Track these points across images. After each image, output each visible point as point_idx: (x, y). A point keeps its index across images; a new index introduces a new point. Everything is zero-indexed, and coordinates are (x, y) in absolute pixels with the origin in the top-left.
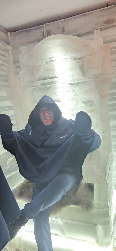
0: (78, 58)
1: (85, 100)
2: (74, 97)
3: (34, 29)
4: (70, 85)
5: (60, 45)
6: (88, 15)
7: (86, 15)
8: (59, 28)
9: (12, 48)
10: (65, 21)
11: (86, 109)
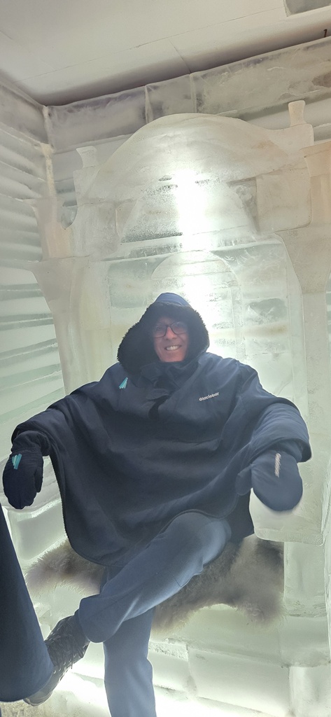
0: (240, 178)
1: (259, 300)
2: (229, 289)
3: (115, 99)
4: (217, 257)
5: (190, 145)
6: (271, 59)
7: (263, 59)
8: (187, 97)
9: (53, 151)
10: (204, 76)
11: (260, 326)
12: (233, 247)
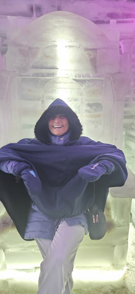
0: (89, 48)
1: (91, 102)
2: (79, 97)
4: (75, 82)
11: (91, 114)
12: (82, 78)
